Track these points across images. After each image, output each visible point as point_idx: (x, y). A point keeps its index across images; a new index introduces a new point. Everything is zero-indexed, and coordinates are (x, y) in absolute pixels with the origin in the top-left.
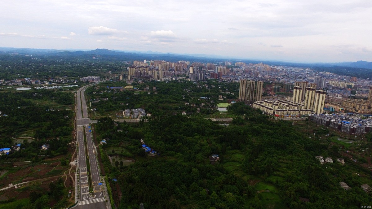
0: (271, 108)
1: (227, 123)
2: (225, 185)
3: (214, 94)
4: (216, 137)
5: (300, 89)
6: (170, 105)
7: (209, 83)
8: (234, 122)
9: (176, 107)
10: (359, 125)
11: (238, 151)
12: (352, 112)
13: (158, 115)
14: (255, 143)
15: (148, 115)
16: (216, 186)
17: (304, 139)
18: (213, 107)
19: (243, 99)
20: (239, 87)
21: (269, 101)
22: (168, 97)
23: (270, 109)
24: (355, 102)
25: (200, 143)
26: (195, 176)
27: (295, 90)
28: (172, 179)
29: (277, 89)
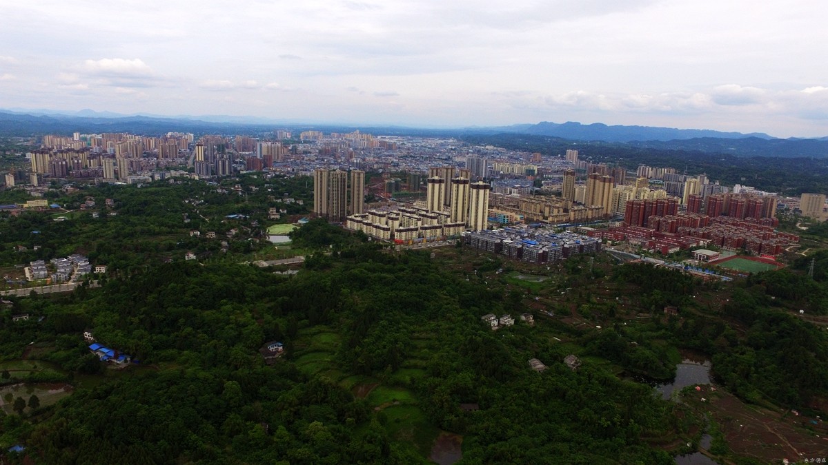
0: (386, 226)
1: (292, 269)
2: (304, 407)
3: (257, 205)
4: (273, 304)
5: (440, 182)
6: (154, 241)
7: (245, 181)
8: (308, 265)
9: (170, 244)
10: (551, 244)
11: (323, 327)
12: (538, 221)
13: (127, 266)
14: (360, 306)
15: (97, 270)
16: (284, 413)
17: (457, 285)
18: (257, 235)
19: (324, 211)
20: (313, 186)
21: (379, 213)
22: (146, 221)
23: (384, 229)
24: (543, 201)
25: (236, 321)
26: (231, 398)
27: (430, 185)
28: (176, 416)
29: (394, 186)
